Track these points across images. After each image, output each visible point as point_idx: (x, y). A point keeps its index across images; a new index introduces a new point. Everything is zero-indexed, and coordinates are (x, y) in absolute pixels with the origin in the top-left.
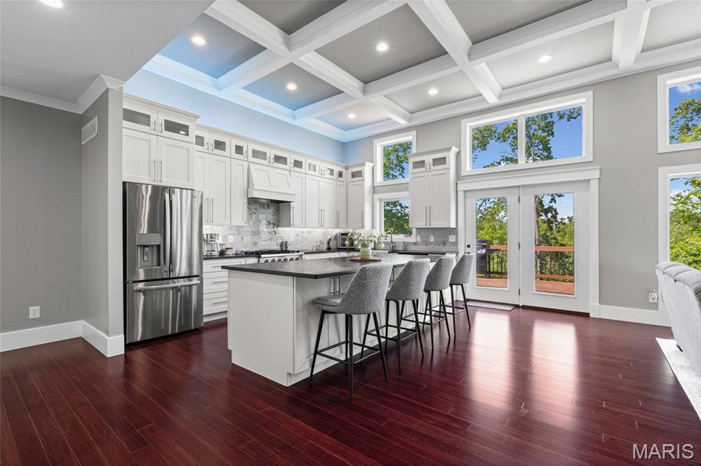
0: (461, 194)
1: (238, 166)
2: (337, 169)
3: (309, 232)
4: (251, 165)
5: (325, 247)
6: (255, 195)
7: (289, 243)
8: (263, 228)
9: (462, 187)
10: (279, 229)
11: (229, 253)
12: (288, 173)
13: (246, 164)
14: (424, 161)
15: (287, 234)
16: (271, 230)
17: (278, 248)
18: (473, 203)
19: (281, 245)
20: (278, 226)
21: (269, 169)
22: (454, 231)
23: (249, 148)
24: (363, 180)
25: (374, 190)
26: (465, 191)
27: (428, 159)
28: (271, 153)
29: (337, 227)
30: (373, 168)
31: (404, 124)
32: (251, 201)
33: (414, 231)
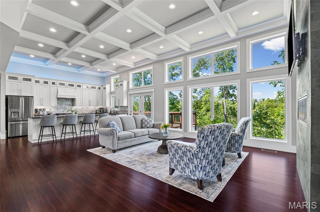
1: (54, 88)
2: (97, 87)
4: (58, 88)
5: (95, 112)
6: (60, 97)
10: (74, 107)
12: (74, 89)
13: (56, 88)
14: (118, 85)
18: (132, 97)
21: (66, 88)
22: (127, 107)
23: (58, 82)
24: (106, 90)
25: (111, 94)
26: (130, 94)
28: (67, 84)
30: (110, 86)
31: (115, 72)
32: (58, 99)
33: (119, 107)
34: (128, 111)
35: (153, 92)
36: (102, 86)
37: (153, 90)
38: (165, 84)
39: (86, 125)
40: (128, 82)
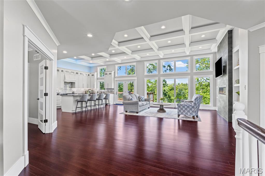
0: (115, 81)
1: (62, 74)
2: (88, 74)
3: (80, 89)
4: (65, 75)
5: (84, 93)
6: (66, 81)
7: (75, 92)
8: (68, 88)
9: (116, 79)
11: (60, 94)
12: (74, 75)
13: (64, 74)
14: (107, 74)
15: (74, 90)
16: (70, 89)
17: (72, 93)
18: (118, 82)
19: (73, 92)
20: (72, 88)
21: (70, 75)
22: (114, 89)
23: (64, 70)
24: (94, 77)
25: (97, 79)
26: (116, 80)
27: (108, 73)
28: (70, 71)
29: (88, 88)
30: (97, 74)
31: (103, 64)
32: (65, 82)
33: (106, 89)
34: (114, 92)
35: (136, 80)
36: (91, 73)
37: (136, 78)
38: (145, 75)
39: (100, 100)
40: (115, 72)
